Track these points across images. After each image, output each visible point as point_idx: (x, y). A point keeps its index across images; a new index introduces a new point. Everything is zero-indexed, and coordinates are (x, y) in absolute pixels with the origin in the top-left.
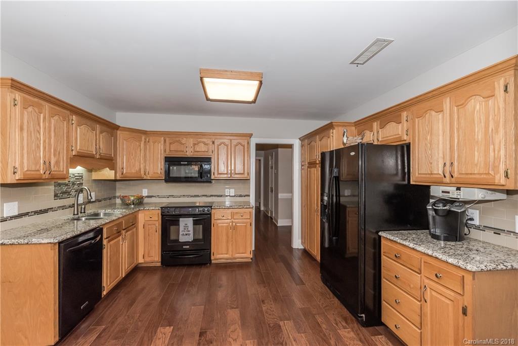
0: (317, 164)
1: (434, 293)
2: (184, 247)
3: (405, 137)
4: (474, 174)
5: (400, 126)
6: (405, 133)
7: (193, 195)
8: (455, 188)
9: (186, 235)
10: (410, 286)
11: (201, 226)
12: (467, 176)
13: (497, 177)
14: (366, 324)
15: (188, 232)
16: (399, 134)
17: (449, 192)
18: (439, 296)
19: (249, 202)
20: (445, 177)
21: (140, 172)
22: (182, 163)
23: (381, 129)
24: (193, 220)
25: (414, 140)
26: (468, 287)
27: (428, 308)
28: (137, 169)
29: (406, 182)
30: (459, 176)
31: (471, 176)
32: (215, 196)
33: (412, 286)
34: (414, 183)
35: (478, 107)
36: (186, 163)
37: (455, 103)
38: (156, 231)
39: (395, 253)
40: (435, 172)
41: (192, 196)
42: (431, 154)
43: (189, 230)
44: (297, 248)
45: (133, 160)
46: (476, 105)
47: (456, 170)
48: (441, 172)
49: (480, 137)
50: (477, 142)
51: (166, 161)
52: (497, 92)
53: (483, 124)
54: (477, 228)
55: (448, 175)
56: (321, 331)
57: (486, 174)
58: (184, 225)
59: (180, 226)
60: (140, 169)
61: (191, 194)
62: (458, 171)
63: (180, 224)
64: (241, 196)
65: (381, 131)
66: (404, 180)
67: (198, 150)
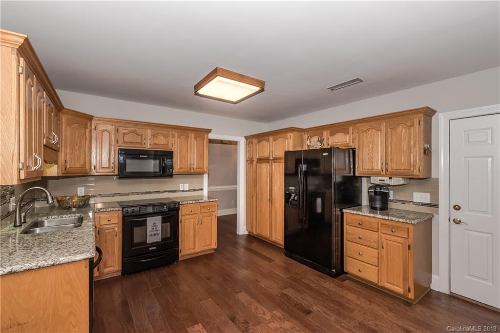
0: (270, 160)
1: (388, 242)
2: (150, 249)
3: (352, 144)
4: (401, 169)
5: (348, 136)
6: (352, 142)
7: (145, 191)
8: (388, 178)
9: (155, 235)
10: (370, 241)
11: (169, 224)
12: (397, 171)
13: (415, 171)
14: (335, 276)
15: (157, 232)
16: (346, 142)
17: (384, 181)
18: (392, 243)
19: (202, 196)
20: (382, 171)
21: (85, 167)
22: (141, 156)
23: (330, 136)
24: (162, 218)
25: (359, 147)
26: (411, 234)
27: (384, 252)
28: (82, 162)
29: (352, 174)
30: (392, 171)
31: (399, 171)
32: (169, 191)
33: (372, 241)
34: (358, 175)
35: (404, 131)
36: (146, 156)
37: (390, 126)
38: (116, 235)
39: (358, 222)
40: (376, 168)
41: (142, 193)
42: (372, 157)
43: (158, 229)
44: (242, 234)
45: (78, 151)
46: (402, 130)
47: (389, 167)
48: (380, 168)
49: (405, 149)
50: (403, 151)
51: (120, 154)
52: (415, 124)
53: (407, 141)
54: (392, 201)
55: (384, 170)
56: (314, 289)
57: (408, 169)
58: (152, 224)
59: (148, 226)
60: (85, 162)
61: (142, 191)
62: (391, 168)
63: (148, 225)
64: (195, 190)
65: (331, 138)
66: (350, 173)
67: (157, 142)
